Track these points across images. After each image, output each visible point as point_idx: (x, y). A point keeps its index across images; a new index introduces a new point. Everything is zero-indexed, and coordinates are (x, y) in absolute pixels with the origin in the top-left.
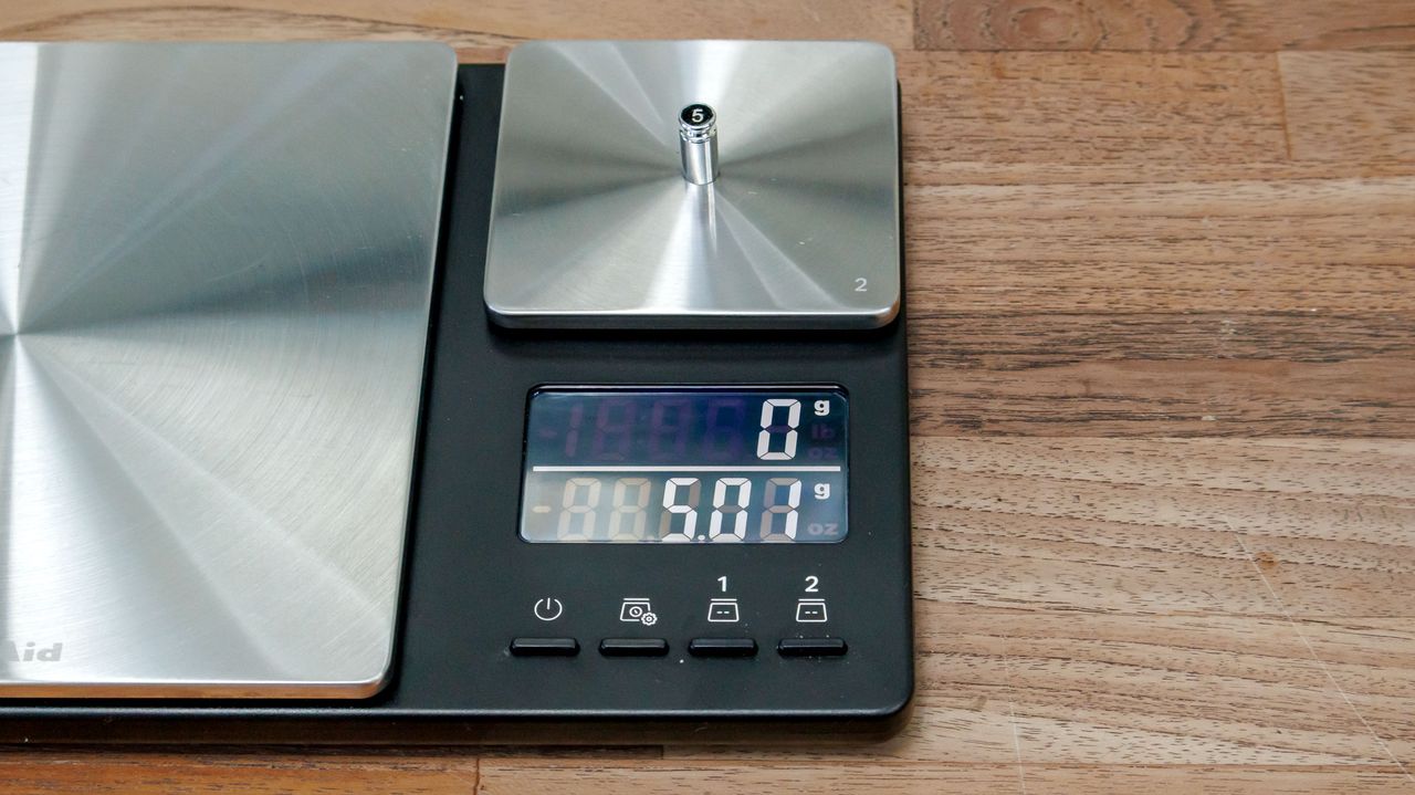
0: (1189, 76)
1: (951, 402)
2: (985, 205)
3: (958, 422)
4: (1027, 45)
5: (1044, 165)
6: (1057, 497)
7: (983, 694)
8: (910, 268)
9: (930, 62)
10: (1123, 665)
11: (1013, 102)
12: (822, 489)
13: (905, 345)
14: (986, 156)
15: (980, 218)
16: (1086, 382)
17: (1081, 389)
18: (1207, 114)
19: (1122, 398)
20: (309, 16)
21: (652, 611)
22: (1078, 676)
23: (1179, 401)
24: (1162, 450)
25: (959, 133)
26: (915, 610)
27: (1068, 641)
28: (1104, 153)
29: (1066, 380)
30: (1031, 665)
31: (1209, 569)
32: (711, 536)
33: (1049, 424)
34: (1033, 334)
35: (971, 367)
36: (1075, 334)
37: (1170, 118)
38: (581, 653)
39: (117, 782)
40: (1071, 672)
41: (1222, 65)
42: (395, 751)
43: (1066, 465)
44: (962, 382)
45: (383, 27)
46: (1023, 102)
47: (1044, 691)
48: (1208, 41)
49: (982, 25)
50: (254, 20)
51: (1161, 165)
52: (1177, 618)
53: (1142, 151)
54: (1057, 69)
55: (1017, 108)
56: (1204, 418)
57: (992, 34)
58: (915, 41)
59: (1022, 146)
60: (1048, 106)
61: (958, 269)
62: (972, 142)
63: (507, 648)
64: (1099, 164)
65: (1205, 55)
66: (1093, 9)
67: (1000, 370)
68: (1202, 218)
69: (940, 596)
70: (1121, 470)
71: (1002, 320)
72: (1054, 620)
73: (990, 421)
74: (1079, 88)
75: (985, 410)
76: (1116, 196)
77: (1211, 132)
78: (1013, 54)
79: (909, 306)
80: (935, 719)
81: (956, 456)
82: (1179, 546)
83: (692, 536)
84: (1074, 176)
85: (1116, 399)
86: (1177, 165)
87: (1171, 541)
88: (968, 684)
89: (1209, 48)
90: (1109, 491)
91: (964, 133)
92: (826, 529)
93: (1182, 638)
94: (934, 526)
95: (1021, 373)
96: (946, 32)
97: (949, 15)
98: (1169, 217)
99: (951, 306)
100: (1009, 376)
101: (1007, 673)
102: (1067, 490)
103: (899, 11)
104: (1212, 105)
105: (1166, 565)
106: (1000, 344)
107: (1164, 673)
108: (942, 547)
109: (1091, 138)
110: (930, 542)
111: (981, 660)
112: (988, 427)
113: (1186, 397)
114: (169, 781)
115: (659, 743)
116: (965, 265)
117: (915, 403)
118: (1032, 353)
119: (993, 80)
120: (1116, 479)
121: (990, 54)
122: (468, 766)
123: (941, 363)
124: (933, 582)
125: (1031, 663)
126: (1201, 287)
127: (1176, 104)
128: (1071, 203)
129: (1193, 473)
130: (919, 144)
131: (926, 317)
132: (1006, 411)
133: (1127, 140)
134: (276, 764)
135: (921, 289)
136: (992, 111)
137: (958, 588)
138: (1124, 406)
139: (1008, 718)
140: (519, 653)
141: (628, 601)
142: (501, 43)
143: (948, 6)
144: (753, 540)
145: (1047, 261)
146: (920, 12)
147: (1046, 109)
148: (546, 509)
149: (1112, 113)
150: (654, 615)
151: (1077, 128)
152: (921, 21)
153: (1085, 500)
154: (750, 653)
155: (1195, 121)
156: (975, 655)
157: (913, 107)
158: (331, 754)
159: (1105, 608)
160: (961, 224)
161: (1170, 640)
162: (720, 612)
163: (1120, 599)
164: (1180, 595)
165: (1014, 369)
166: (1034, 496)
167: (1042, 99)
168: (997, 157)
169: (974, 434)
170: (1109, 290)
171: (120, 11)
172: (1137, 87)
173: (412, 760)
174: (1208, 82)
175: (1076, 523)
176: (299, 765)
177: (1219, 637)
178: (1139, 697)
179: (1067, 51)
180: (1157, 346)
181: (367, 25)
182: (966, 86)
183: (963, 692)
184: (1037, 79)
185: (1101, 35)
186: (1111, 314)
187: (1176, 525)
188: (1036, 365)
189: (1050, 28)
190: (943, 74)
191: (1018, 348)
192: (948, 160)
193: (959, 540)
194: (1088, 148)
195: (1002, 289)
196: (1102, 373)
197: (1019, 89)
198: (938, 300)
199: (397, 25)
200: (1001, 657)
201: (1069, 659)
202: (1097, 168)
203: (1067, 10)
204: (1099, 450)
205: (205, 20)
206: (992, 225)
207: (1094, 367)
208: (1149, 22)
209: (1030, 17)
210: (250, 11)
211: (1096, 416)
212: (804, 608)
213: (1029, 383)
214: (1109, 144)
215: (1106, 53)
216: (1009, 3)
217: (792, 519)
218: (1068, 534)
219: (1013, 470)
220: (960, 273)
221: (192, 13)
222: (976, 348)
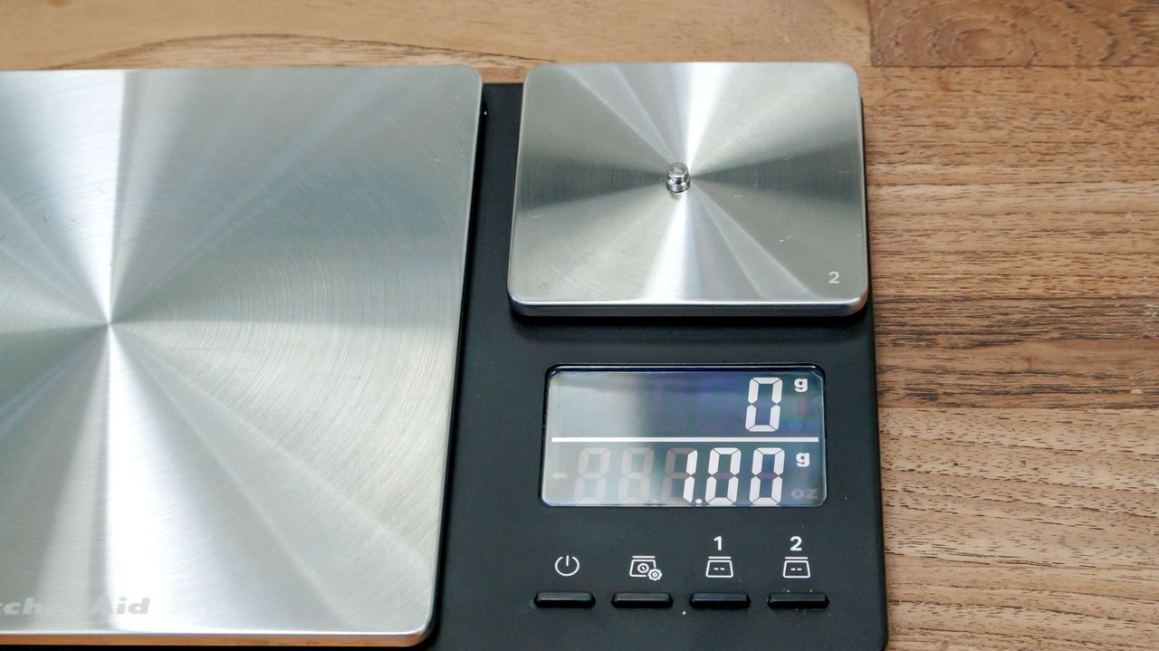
0: (1110, 89)
1: (913, 376)
2: (936, 203)
3: (918, 395)
4: (969, 61)
5: (987, 167)
6: (1006, 462)
7: (947, 639)
8: (874, 258)
9: (886, 77)
10: (1068, 613)
11: (959, 112)
12: (803, 458)
13: (872, 326)
14: (937, 159)
15: (932, 214)
16: (1029, 360)
17: (1025, 366)
18: (1127, 122)
19: (1061, 374)
20: (354, 41)
21: (657, 568)
22: (1031, 624)
23: (1110, 376)
24: (1096, 420)
25: (913, 139)
26: (887, 563)
27: (1020, 592)
28: (1039, 157)
29: (1010, 358)
30: (987, 613)
31: (1142, 527)
32: (707, 499)
33: (997, 397)
34: (981, 317)
35: (927, 346)
36: (1018, 317)
37: (1095, 125)
38: (596, 605)
40: (1022, 620)
41: (1139, 78)
43: (1013, 434)
44: (919, 359)
45: (417, 50)
46: (966, 112)
47: (999, 637)
48: (1126, 58)
49: (930, 45)
50: (308, 45)
51: (1088, 166)
52: (1114, 571)
53: (1072, 155)
54: (994, 83)
55: (962, 118)
56: (1133, 392)
57: (938, 52)
58: (872, 59)
59: (966, 150)
60: (988, 115)
61: (914, 259)
62: (924, 147)
63: (532, 601)
64: (1034, 166)
65: (1123, 70)
66: (1026, 29)
67: (952, 348)
68: (1125, 213)
69: (906, 550)
70: (1061, 437)
71: (952, 305)
72: (1006, 573)
73: (945, 394)
74: (1015, 99)
75: (942, 385)
76: (1050, 194)
77: (1131, 138)
78: (957, 69)
79: (874, 292)
81: (916, 424)
82: (1115, 506)
83: (690, 500)
84: (1013, 176)
85: (1056, 374)
86: (1102, 166)
87: (1107, 502)
88: (933, 630)
89: (1127, 64)
90: (1052, 458)
91: (917, 138)
92: (807, 493)
93: (1120, 590)
94: (899, 488)
95: (971, 351)
96: (898, 51)
97: (900, 36)
98: (1097, 213)
99: (908, 292)
100: (961, 354)
101: (966, 620)
102: (1015, 455)
103: (857, 33)
104: (1131, 113)
105: (1103, 523)
106: (952, 325)
107: (1105, 621)
108: (907, 506)
109: (1026, 143)
110: (895, 502)
111: (944, 608)
112: (945, 399)
113: (1116, 372)
116: (920, 256)
117: (881, 378)
118: (980, 334)
119: (940, 93)
120: (1057, 446)
121: (937, 70)
123: (902, 342)
124: (900, 537)
125: (987, 610)
126: (1126, 275)
127: (1098, 112)
128: (1011, 200)
129: (1125, 440)
130: (877, 150)
131: (888, 302)
132: (959, 385)
133: (1059, 144)
135: (883, 277)
136: (940, 119)
137: (922, 543)
138: (1062, 381)
140: (542, 605)
141: (636, 558)
142: (518, 63)
143: (900, 28)
144: (743, 503)
145: (991, 252)
146: (875, 34)
147: (987, 118)
148: (564, 476)
149: (1044, 121)
150: (659, 571)
151: (1016, 135)
152: (877, 41)
153: (1030, 465)
154: (744, 605)
155: (1116, 127)
156: (938, 604)
157: (872, 116)
159: (1051, 562)
160: (916, 219)
161: (1110, 591)
162: (716, 569)
163: (1064, 554)
164: (1117, 551)
165: (965, 348)
166: (985, 461)
167: (984, 109)
168: (945, 160)
169: (931, 406)
170: (1046, 277)
171: (195, 39)
172: (1065, 98)
174: (1128, 93)
175: (1023, 485)
177: (1152, 589)
178: (1083, 642)
179: (1003, 67)
180: (1090, 327)
181: (404, 49)
182: (918, 98)
183: (929, 637)
184: (979, 92)
185: (1033, 52)
186: (1048, 299)
187: (1110, 487)
188: (984, 344)
189: (989, 46)
190: (897, 87)
191: (969, 329)
192: (903, 163)
193: (921, 500)
194: (1024, 152)
195: (954, 277)
196: (1044, 352)
197: (963, 101)
198: (898, 287)
199: (428, 49)
200: (961, 605)
201: (1020, 608)
202: (1033, 169)
203: (1004, 30)
204: (1041, 420)
205: (266, 46)
206: (943, 220)
207: (1034, 346)
208: (1074, 41)
209: (971, 37)
210: (306, 37)
211: (1038, 389)
212: (790, 566)
213: (979, 360)
214: (1043, 148)
215: (1037, 68)
216: (953, 25)
217: (777, 484)
218: (1017, 495)
219: (967, 439)
220: (916, 262)
221: (257, 40)
222: (931, 329)
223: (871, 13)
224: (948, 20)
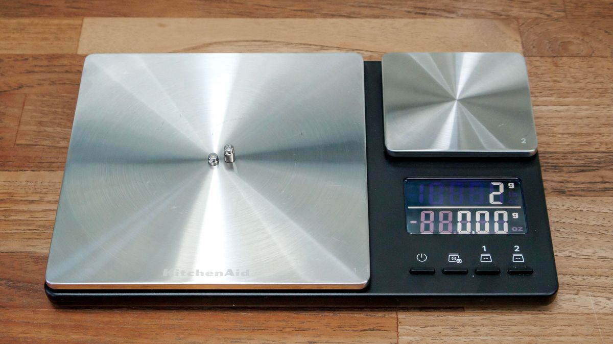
1: (554, 184)
2: (556, 113)
3: (557, 192)
4: (565, 54)
5: (577, 99)
6: (597, 219)
7: (578, 289)
9: (530, 61)
11: (563, 76)
12: (515, 215)
13: (538, 163)
14: (555, 95)
15: (556, 118)
16: (602, 177)
17: (600, 180)
20: (297, 44)
21: (460, 258)
25: (544, 87)
27: (607, 270)
28: (599, 94)
29: (594, 176)
32: (477, 231)
33: (590, 192)
34: (580, 160)
35: (559, 172)
36: (596, 160)
38: (436, 273)
39: (265, 321)
40: (609, 281)
42: (366, 309)
43: (598, 207)
44: (556, 177)
45: (327, 48)
46: (566, 76)
47: (601, 288)
49: (548, 47)
50: (277, 45)
54: (577, 64)
55: (564, 78)
57: (551, 51)
58: (523, 53)
59: (568, 92)
62: (549, 90)
63: (409, 271)
64: (597, 98)
66: (588, 41)
67: (570, 172)
69: (559, 254)
71: (568, 155)
72: (601, 262)
73: (569, 191)
74: (586, 70)
75: (567, 187)
76: (604, 110)
78: (560, 58)
80: (562, 298)
81: (558, 203)
83: (469, 231)
84: (588, 102)
88: (573, 285)
91: (546, 86)
92: (518, 229)
95: (578, 174)
96: (534, 50)
97: (534, 44)
99: (549, 150)
100: (574, 175)
101: (586, 281)
102: (600, 216)
103: (516, 42)
106: (569, 163)
108: (557, 237)
109: (593, 89)
111: (576, 277)
112: (568, 193)
114: (284, 320)
115: (461, 306)
116: (553, 135)
117: (545, 184)
118: (581, 167)
119: (554, 68)
121: (552, 58)
122: (394, 315)
123: (548, 170)
125: (594, 278)
128: (588, 112)
131: (541, 154)
132: (574, 188)
133: (606, 89)
134: (324, 314)
136: (555, 79)
137: (564, 251)
139: (588, 297)
140: (413, 273)
141: (450, 255)
142: (370, 54)
143: (534, 40)
144: (492, 233)
145: (582, 133)
146: (524, 42)
147: (575, 78)
148: (415, 222)
149: (600, 80)
150: (461, 260)
151: (588, 85)
152: (525, 46)
153: (607, 220)
154: (498, 273)
156: (574, 275)
158: (343, 311)
160: (549, 120)
162: (484, 259)
165: (575, 172)
166: (588, 218)
167: (573, 74)
168: (559, 95)
169: (563, 196)
170: (606, 144)
171: (226, 42)
172: (607, 70)
173: (372, 313)
175: (604, 227)
176: (331, 314)
179: (580, 57)
181: (320, 47)
182: (545, 70)
183: (571, 288)
184: (570, 67)
185: (592, 51)
186: (608, 153)
188: (583, 171)
189: (573, 48)
190: (535, 65)
191: (576, 165)
192: (541, 96)
193: (563, 234)
194: (592, 92)
195: (567, 143)
196: (608, 174)
197: (564, 71)
198: (544, 147)
200: (583, 276)
201: (608, 276)
202: (597, 99)
203: (578, 42)
204: (610, 201)
205: (258, 45)
206: (560, 120)
207: (604, 171)
208: (609, 46)
209: (565, 44)
210: (275, 42)
211: (607, 189)
212: (515, 257)
213: (581, 177)
214: (600, 91)
215: (594, 58)
216: (557, 39)
217: (506, 225)
218: (602, 231)
219: (579, 209)
220: (551, 137)
221: (253, 43)
222: (560, 165)
223: (521, 34)
224: (554, 38)
